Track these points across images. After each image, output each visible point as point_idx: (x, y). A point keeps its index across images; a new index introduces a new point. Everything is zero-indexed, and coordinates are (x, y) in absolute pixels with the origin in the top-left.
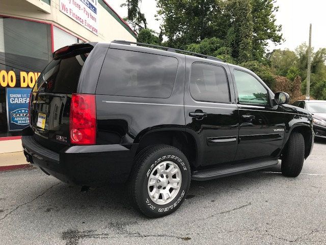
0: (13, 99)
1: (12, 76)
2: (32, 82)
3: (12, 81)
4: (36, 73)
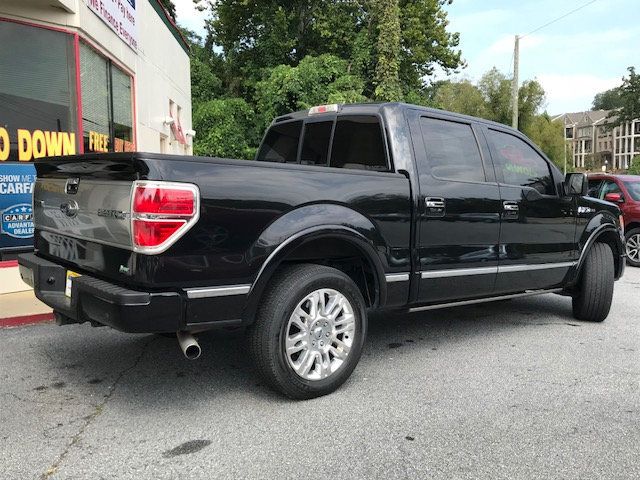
0: (5, 185)
2: (39, 150)
3: (2, 148)
4: (47, 133)
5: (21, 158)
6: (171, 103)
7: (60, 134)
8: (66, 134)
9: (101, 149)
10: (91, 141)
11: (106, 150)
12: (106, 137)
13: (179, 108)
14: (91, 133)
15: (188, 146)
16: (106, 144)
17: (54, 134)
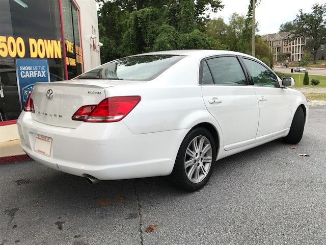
0: (24, 73)
1: (20, 44)
2: (42, 52)
3: (21, 50)
4: (45, 41)
5: (32, 56)
6: (92, 27)
7: (52, 41)
8: (55, 41)
10: (67, 46)
11: (73, 52)
12: (72, 44)
13: (95, 30)
14: (67, 42)
15: (98, 51)
16: (72, 48)
17: (49, 41)
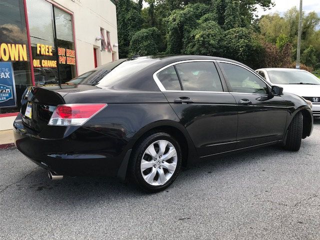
4: (9, 45)
6: (102, 29)
7: (17, 45)
8: (20, 46)
9: (47, 54)
10: (38, 49)
11: (51, 54)
12: (50, 47)
13: (108, 32)
14: (38, 45)
15: (115, 52)
16: (50, 50)
17: (13, 45)
